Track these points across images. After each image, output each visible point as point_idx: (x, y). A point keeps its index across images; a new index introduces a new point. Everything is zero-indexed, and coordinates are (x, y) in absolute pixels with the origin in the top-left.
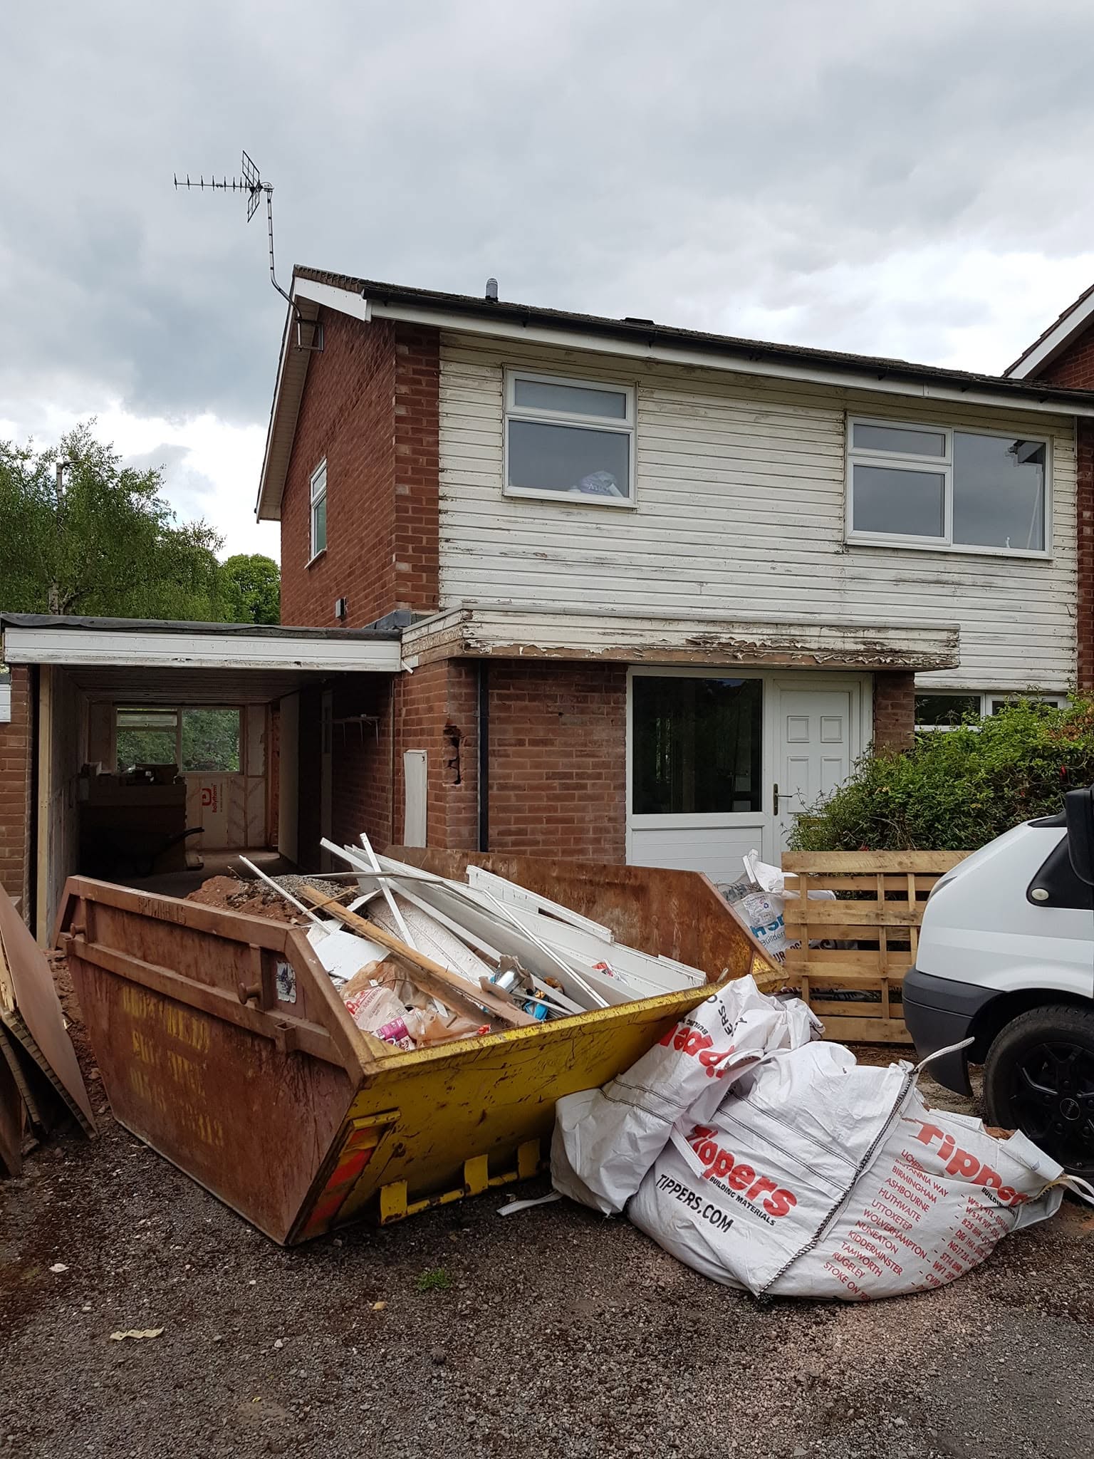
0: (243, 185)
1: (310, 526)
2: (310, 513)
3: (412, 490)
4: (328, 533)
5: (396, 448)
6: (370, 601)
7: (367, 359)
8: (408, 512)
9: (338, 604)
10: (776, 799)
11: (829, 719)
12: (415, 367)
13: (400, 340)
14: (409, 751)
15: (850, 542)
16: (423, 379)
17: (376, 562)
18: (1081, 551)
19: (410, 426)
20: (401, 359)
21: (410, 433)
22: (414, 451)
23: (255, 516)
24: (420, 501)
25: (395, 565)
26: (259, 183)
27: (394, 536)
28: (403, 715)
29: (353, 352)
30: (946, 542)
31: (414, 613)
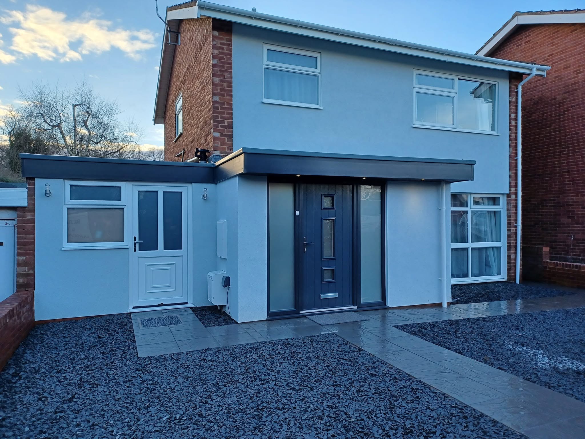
1: (176, 124)
2: (176, 118)
3: (220, 99)
4: (183, 125)
5: (213, 79)
8: (218, 109)
12: (222, 41)
13: (214, 29)
15: (414, 126)
16: (225, 47)
17: (204, 134)
19: (219, 69)
20: (214, 38)
21: (219, 72)
22: (221, 81)
23: (153, 122)
24: (224, 104)
25: (212, 134)
27: (212, 121)
30: (455, 127)
31: (221, 156)
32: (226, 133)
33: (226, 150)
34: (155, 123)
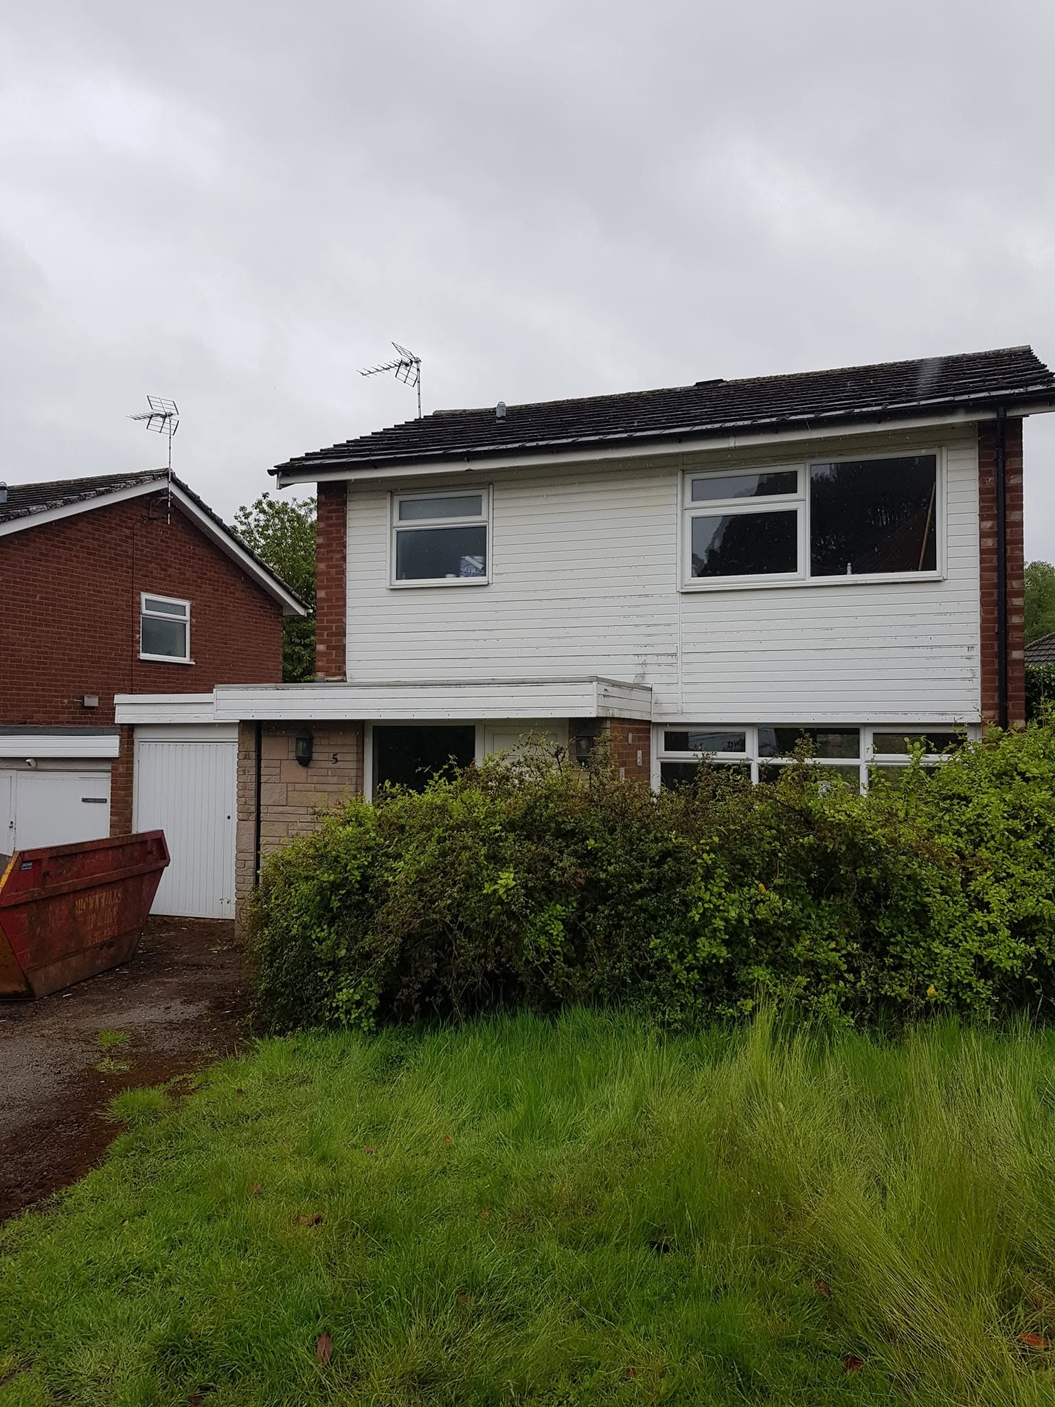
12: (329, 508)
13: (320, 491)
15: (686, 589)
16: (334, 515)
18: (981, 566)
22: (328, 567)
24: (332, 600)
30: (799, 577)
32: (334, 643)
33: (334, 669)
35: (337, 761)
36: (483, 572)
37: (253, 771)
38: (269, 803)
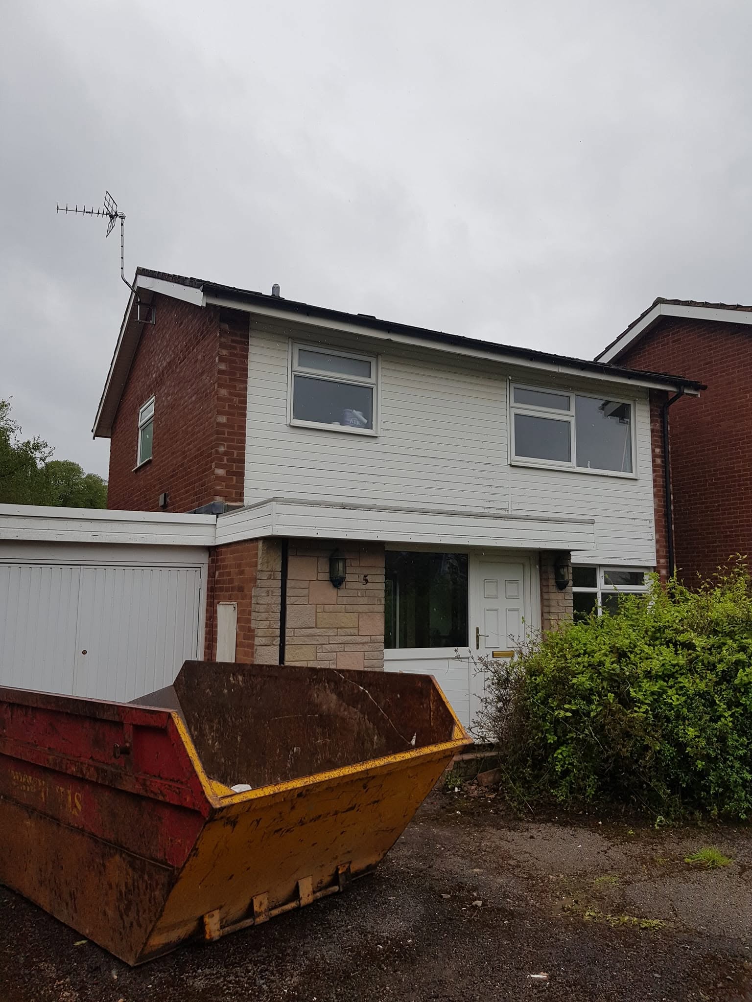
0: (105, 213)
1: (138, 442)
2: (138, 433)
3: (228, 419)
4: (154, 447)
5: (217, 391)
6: (191, 495)
7: (194, 331)
8: (224, 435)
9: (162, 497)
10: (478, 637)
11: (511, 582)
12: (233, 338)
13: (222, 320)
14: (221, 603)
15: (514, 463)
16: (238, 346)
17: (197, 468)
18: (655, 474)
19: (228, 377)
20: (223, 333)
21: (228, 381)
22: (230, 394)
23: (92, 434)
24: (232, 427)
25: (214, 470)
26: (116, 212)
27: (214, 451)
28: (216, 576)
29: (182, 326)
30: (572, 465)
31: (226, 504)
32: (234, 470)
33: (234, 495)
34: (96, 435)
35: (367, 581)
36: (369, 426)
37: (278, 592)
38: (298, 625)
